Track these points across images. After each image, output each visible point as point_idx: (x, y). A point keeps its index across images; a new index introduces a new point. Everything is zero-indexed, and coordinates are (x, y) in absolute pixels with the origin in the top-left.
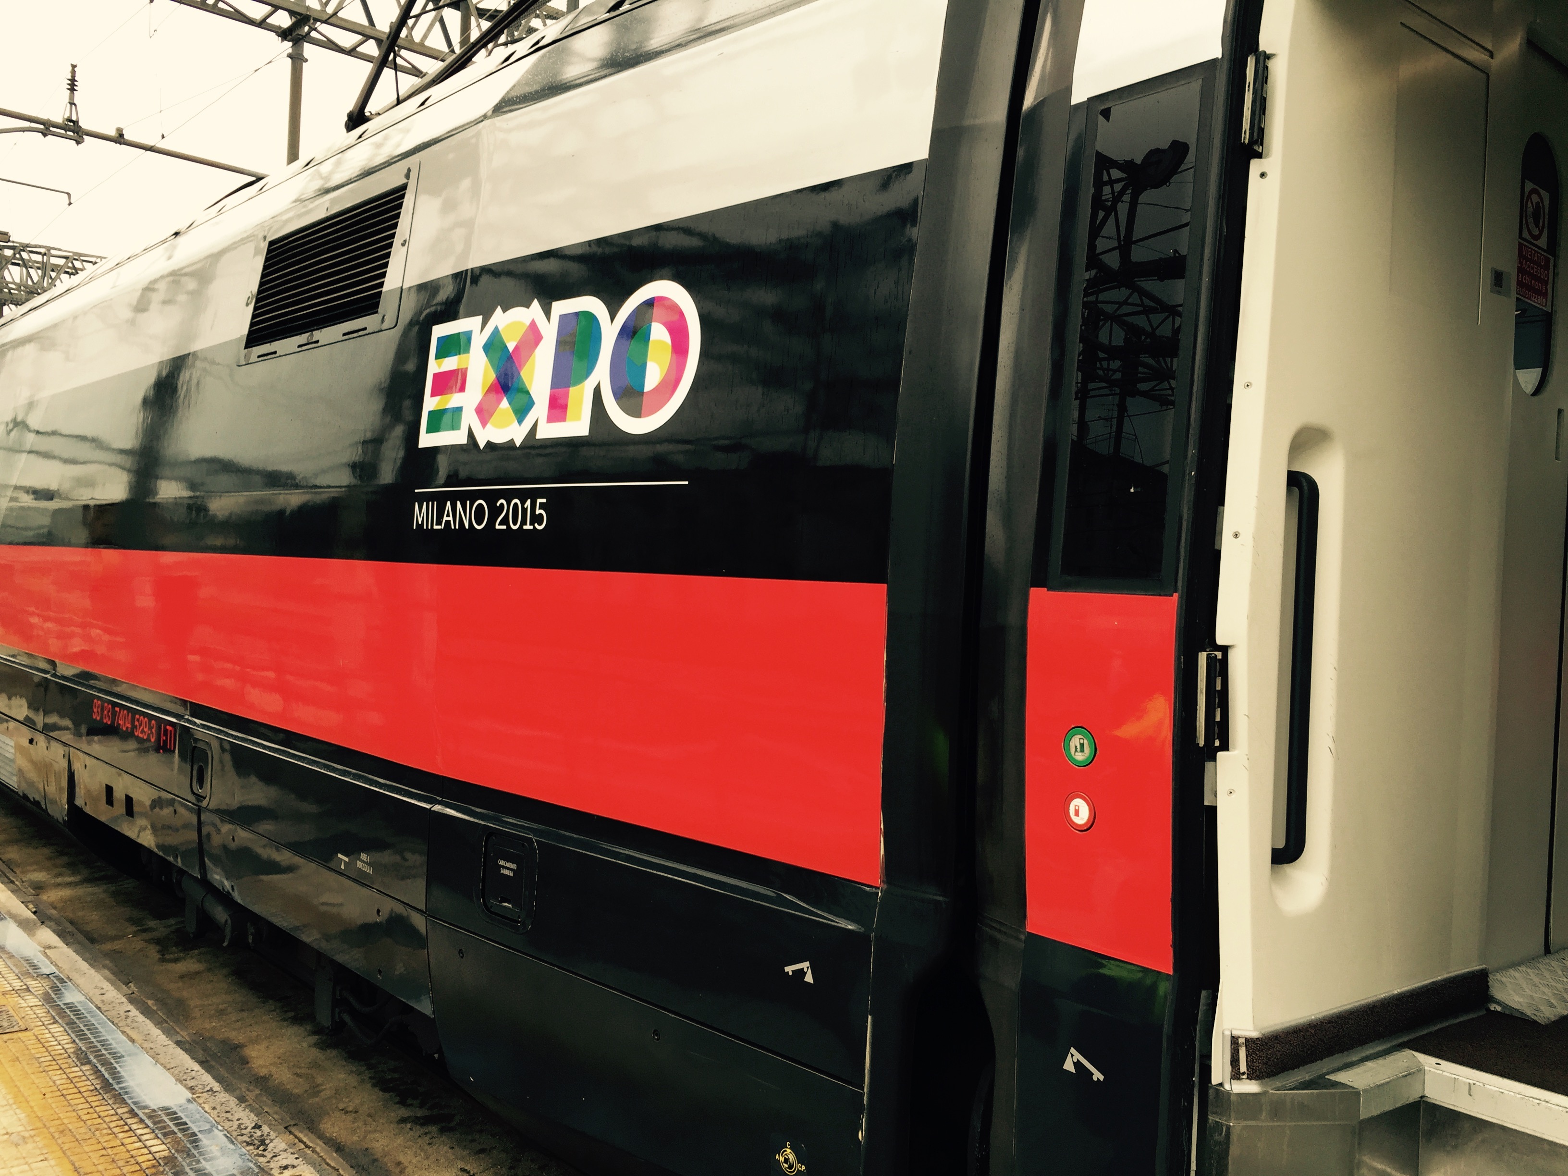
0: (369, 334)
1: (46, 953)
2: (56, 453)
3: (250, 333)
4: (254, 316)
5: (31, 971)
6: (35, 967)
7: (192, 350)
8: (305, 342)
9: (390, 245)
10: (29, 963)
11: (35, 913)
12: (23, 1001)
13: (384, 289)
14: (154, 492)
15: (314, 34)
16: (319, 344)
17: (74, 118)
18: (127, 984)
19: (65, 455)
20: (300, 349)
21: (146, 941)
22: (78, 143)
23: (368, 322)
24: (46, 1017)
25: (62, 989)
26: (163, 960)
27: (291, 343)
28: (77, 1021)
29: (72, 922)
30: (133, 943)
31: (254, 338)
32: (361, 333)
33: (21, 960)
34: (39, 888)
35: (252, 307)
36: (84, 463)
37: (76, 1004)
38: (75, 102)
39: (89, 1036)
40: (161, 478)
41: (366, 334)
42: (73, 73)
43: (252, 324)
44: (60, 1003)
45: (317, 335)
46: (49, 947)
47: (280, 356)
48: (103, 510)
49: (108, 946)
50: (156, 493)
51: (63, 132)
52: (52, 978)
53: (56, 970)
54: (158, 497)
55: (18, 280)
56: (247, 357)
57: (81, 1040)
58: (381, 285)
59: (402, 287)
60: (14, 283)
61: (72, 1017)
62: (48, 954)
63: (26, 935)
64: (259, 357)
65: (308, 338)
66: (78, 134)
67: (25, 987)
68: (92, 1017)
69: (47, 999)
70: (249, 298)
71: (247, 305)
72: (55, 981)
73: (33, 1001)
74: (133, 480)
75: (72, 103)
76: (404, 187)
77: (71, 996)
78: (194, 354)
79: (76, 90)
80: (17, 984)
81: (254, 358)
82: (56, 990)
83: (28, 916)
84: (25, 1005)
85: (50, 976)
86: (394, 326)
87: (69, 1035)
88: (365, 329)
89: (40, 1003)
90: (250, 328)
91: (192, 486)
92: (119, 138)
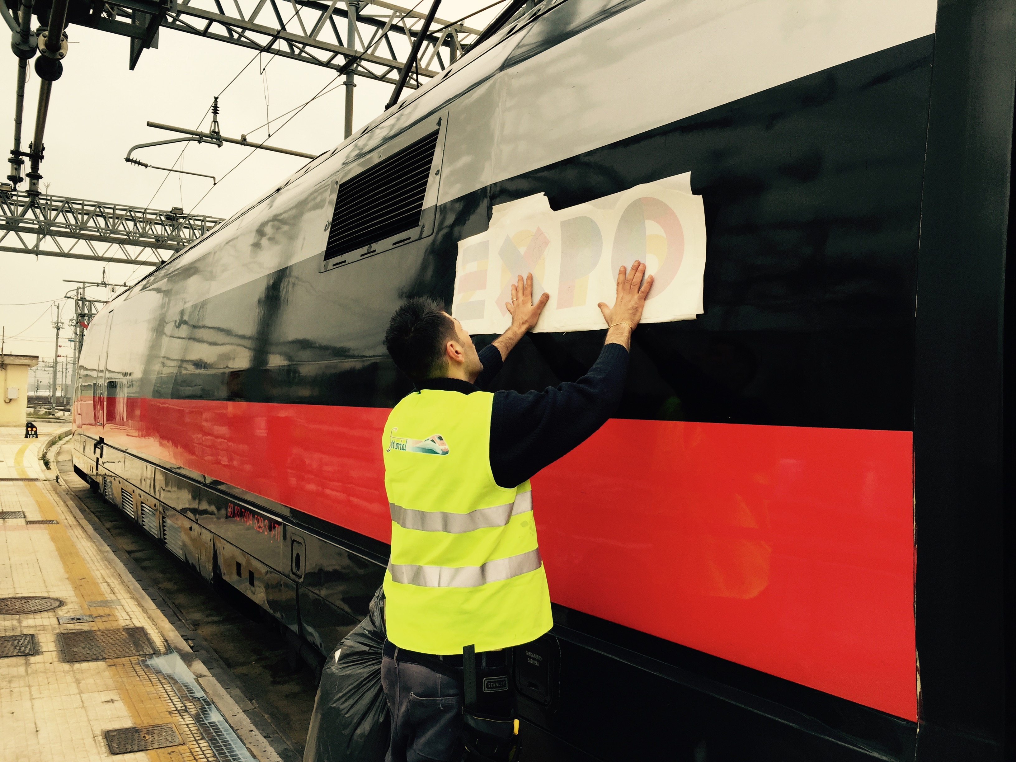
0: (413, 242)
1: (198, 680)
2: (205, 339)
3: (328, 249)
4: (330, 238)
5: (188, 695)
6: (191, 691)
7: (289, 265)
8: (366, 252)
9: (427, 176)
10: (188, 688)
11: (191, 648)
12: (182, 720)
13: (423, 208)
14: (266, 362)
15: (360, 69)
16: (376, 253)
17: (217, 130)
18: (251, 701)
19: (210, 340)
20: (362, 257)
21: (264, 667)
22: (219, 146)
23: (413, 233)
24: (197, 733)
25: (208, 710)
26: (274, 683)
27: (356, 254)
28: (217, 738)
29: (216, 651)
30: (255, 669)
31: (330, 252)
32: (406, 242)
33: (182, 685)
34: (196, 624)
35: (328, 231)
36: (223, 344)
37: (217, 724)
38: (217, 120)
39: (226, 751)
40: (270, 353)
41: (410, 242)
42: (216, 103)
43: (329, 244)
44: (206, 722)
45: (374, 246)
46: (201, 676)
47: (348, 264)
48: (235, 374)
49: (240, 670)
50: (267, 363)
51: (210, 139)
52: (202, 701)
53: (204, 695)
54: (268, 366)
55: (188, 237)
56: (325, 266)
57: (219, 754)
58: (421, 205)
59: (436, 205)
60: (185, 238)
61: (214, 734)
62: (200, 681)
63: (186, 666)
64: (334, 265)
65: (368, 249)
66: (219, 140)
67: (184, 708)
68: (227, 734)
69: (198, 719)
70: (326, 225)
71: (325, 230)
72: (204, 703)
73: (189, 720)
74: (252, 354)
75: (215, 121)
76: (437, 132)
77: (215, 717)
78: (291, 266)
79: (218, 113)
80: (179, 705)
81: (330, 267)
82: (204, 710)
83: (189, 652)
84: (183, 723)
85: (201, 699)
86: (430, 234)
87: (212, 749)
88: (409, 238)
89: (193, 722)
90: (327, 246)
91: (290, 358)
92: (243, 142)
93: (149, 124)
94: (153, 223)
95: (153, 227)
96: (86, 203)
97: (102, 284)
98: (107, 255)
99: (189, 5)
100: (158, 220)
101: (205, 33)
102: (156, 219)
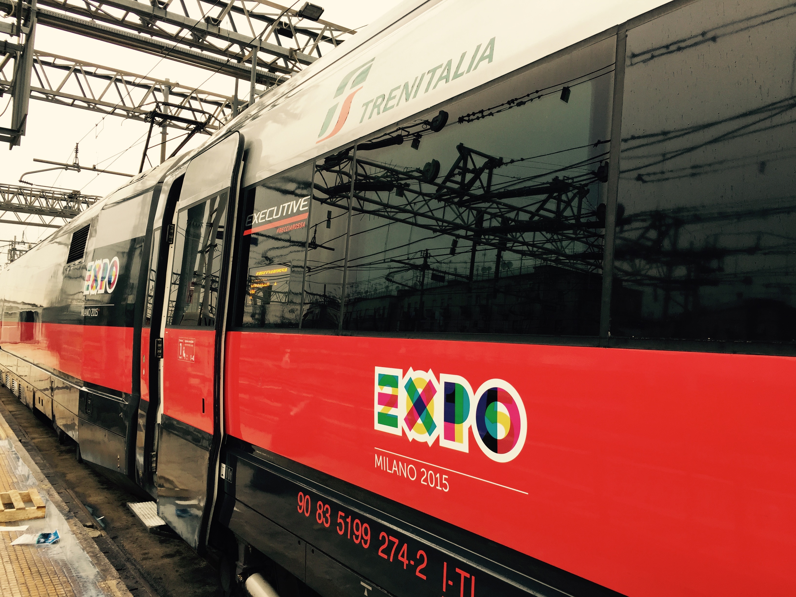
3: (68, 259)
4: (69, 254)
16: (76, 265)
17: (77, 163)
22: (79, 172)
27: (73, 264)
31: (69, 261)
38: (78, 157)
42: (77, 147)
43: (69, 257)
45: (76, 262)
51: (73, 168)
66: (78, 168)
75: (76, 157)
79: (78, 152)
86: (84, 262)
88: (81, 262)
92: (94, 169)
93: (35, 160)
94: (60, 199)
95: (59, 202)
96: (10, 186)
97: (22, 242)
98: (28, 221)
99: (60, 91)
100: (63, 198)
101: (72, 105)
102: (61, 197)
